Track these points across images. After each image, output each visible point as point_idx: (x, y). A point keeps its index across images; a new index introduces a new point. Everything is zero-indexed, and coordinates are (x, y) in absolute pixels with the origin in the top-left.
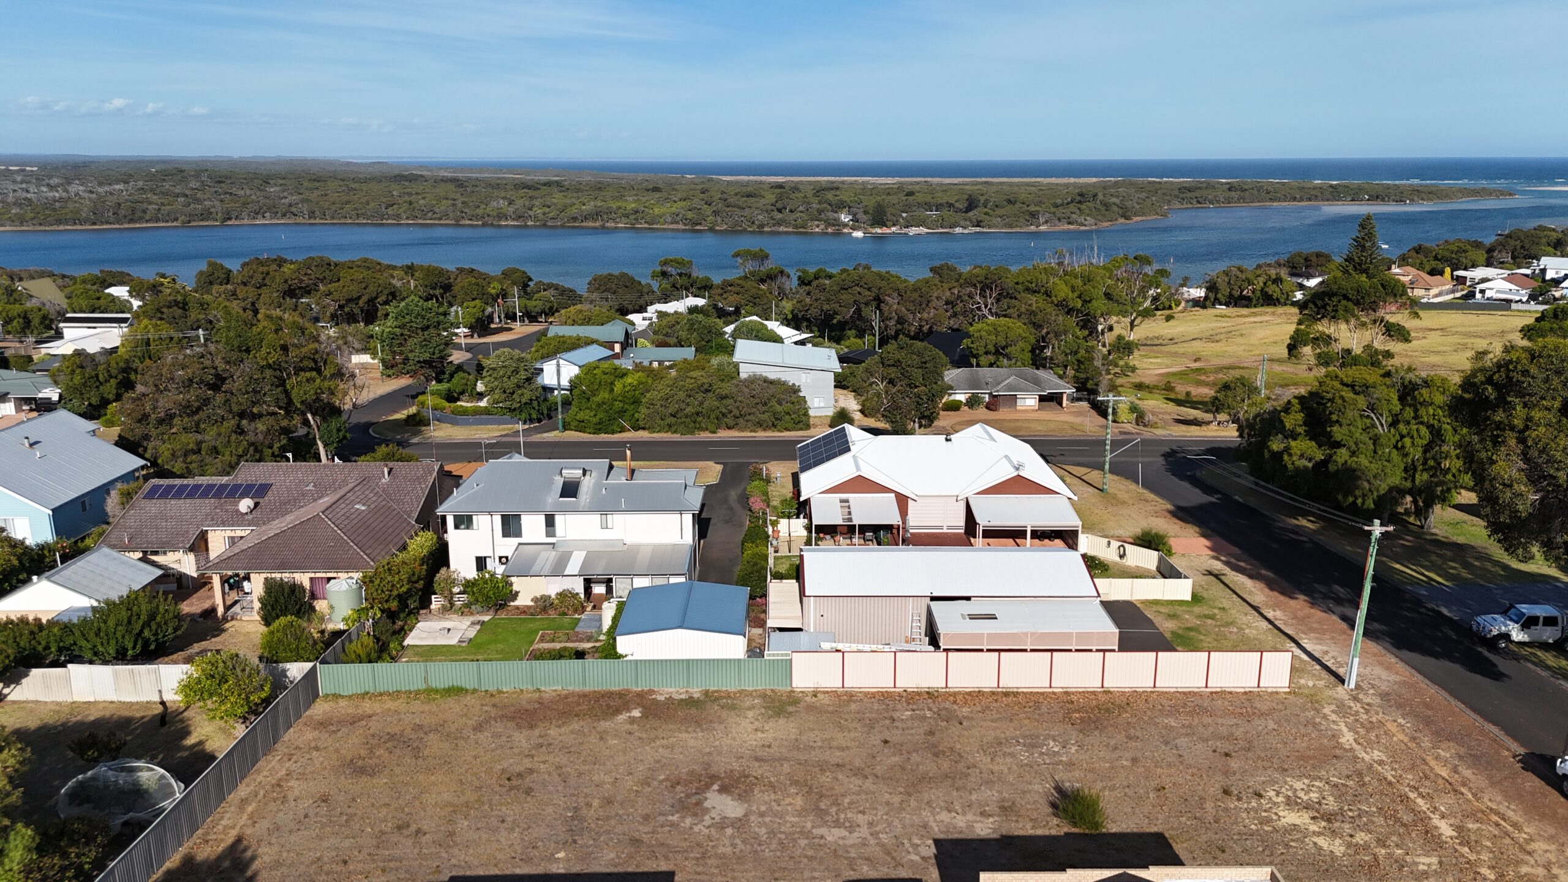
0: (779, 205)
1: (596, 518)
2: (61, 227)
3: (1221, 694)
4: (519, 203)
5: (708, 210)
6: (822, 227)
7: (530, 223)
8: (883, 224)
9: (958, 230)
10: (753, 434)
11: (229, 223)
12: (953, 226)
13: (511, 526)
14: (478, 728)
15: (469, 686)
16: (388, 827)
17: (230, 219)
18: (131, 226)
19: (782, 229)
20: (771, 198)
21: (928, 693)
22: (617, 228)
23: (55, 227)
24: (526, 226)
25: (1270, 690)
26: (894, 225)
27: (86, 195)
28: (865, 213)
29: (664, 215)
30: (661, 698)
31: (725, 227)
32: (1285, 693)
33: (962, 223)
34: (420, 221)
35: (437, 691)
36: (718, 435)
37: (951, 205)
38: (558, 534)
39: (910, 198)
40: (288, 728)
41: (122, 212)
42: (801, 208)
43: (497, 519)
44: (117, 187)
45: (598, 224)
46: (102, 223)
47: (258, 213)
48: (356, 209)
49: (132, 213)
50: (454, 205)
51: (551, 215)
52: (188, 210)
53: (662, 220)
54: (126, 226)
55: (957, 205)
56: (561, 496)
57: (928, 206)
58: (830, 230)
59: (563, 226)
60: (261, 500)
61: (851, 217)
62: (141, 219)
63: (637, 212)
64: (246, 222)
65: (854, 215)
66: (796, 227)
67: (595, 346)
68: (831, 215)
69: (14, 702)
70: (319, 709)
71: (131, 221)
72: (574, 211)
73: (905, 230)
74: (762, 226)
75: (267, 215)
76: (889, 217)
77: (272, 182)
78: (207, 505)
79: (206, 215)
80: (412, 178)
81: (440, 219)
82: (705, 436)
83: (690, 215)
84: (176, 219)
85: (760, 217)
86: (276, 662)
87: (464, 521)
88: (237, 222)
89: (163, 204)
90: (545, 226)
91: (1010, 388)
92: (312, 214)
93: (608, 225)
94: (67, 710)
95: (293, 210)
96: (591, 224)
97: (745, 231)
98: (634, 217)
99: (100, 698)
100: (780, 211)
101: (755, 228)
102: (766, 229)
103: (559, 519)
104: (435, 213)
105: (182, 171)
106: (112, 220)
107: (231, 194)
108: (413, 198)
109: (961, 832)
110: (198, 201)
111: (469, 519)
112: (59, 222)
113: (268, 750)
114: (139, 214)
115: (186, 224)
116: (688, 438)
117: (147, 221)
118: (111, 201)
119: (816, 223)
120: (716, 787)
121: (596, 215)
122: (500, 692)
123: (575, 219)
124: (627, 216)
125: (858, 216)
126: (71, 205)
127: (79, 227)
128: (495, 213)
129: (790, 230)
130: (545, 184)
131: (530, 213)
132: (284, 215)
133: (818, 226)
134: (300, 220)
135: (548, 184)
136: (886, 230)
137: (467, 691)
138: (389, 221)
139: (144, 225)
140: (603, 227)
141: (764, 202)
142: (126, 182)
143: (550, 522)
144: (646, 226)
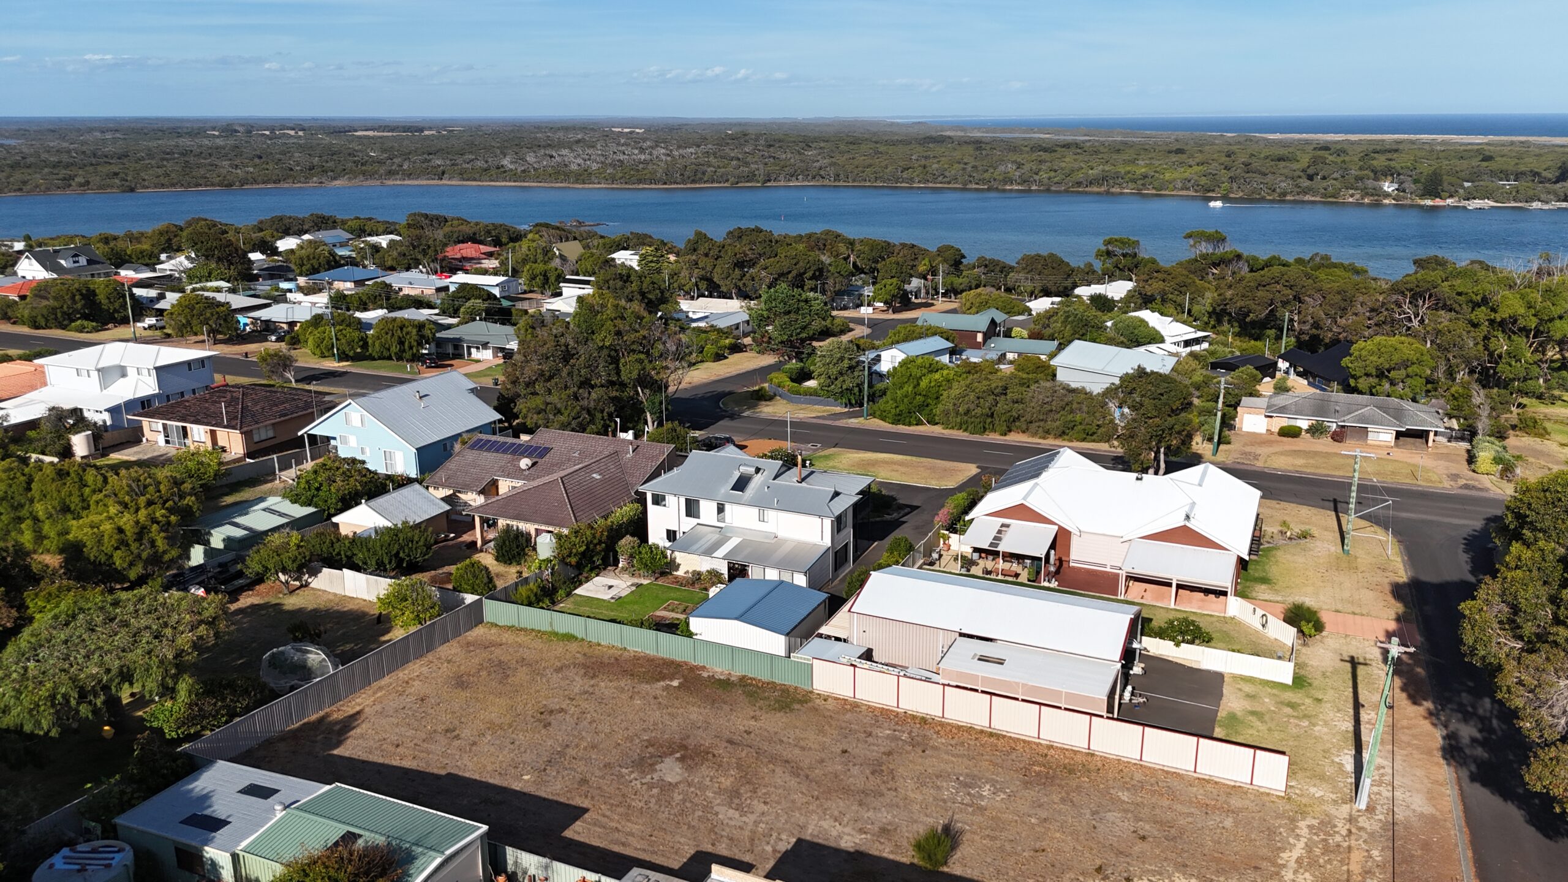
0: (1310, 171)
1: (755, 511)
2: (641, 186)
3: (1204, 782)
4: (1027, 167)
5: (1224, 175)
6: (1358, 196)
7: (1034, 188)
8: (1436, 195)
9: (1536, 205)
10: (1041, 441)
11: (769, 184)
12: (1531, 199)
13: (692, 508)
14: (559, 670)
15: (580, 636)
16: (440, 728)
17: (769, 181)
18: (693, 186)
19: (1307, 198)
20: (1305, 161)
21: (923, 718)
22: (1121, 194)
23: (636, 186)
24: (1030, 191)
25: (1262, 790)
26: (1451, 196)
27: (664, 158)
28: (1416, 181)
29: (1174, 180)
30: (705, 674)
31: (1241, 194)
32: (1278, 797)
33: (1543, 196)
34: (931, 185)
35: (556, 634)
36: (1007, 438)
37: (1536, 174)
38: (727, 520)
39: (1485, 164)
40: (445, 642)
41: (687, 173)
42: (1335, 175)
43: (683, 501)
44: (690, 150)
45: (1102, 189)
46: (671, 183)
47: (793, 175)
48: (875, 172)
49: (694, 175)
50: (964, 169)
51: (1056, 180)
52: (737, 172)
53: (1171, 186)
54: (689, 186)
55: (1545, 174)
56: (733, 489)
57: (1505, 175)
58: (1366, 200)
59: (1066, 191)
60: (539, 460)
61: (1396, 186)
62: (700, 181)
63: (1145, 177)
64: (782, 183)
65: (1401, 183)
66: (1325, 196)
67: (937, 338)
68: (1370, 183)
69: (313, 589)
70: (479, 632)
71: (693, 182)
72: (1080, 176)
73: (1464, 203)
74: (1284, 194)
75: (800, 177)
76: (1446, 186)
77: (813, 146)
78: (504, 458)
79: (751, 177)
80: (940, 140)
81: (949, 183)
82: (994, 437)
83: (1203, 181)
84: (727, 181)
85: (1283, 185)
86: (460, 591)
87: (658, 500)
88: (775, 184)
89: (719, 167)
90: (1048, 190)
91: (1362, 419)
92: (837, 177)
93: (1113, 190)
94: (337, 600)
95: (822, 173)
96: (1095, 189)
97: (1262, 200)
98: (1142, 182)
99: (360, 596)
100: (1310, 178)
101: (1276, 196)
102: (1288, 198)
103: (728, 507)
104: (945, 177)
105: (745, 135)
106: (679, 180)
107: (774, 158)
108: (927, 163)
109: (827, 839)
110: (747, 164)
111: (664, 499)
112: (640, 181)
113: (419, 656)
114: (699, 175)
115: (734, 186)
116: (977, 438)
117: (705, 182)
118: (681, 162)
119: (1351, 192)
120: (678, 755)
121: (1102, 179)
122: (599, 645)
123: (1079, 184)
124: (1134, 181)
125: (1406, 185)
126: (650, 167)
127: (653, 186)
128: (1001, 178)
129: (1318, 199)
130: (1064, 146)
131: (1037, 177)
132: (814, 178)
133: (1352, 196)
134: (826, 182)
135: (1067, 146)
136: (1439, 202)
137: (577, 638)
138: (903, 185)
139: (702, 186)
140: (1108, 193)
141: (1295, 166)
142: (699, 146)
143: (721, 509)
144: (1154, 192)
